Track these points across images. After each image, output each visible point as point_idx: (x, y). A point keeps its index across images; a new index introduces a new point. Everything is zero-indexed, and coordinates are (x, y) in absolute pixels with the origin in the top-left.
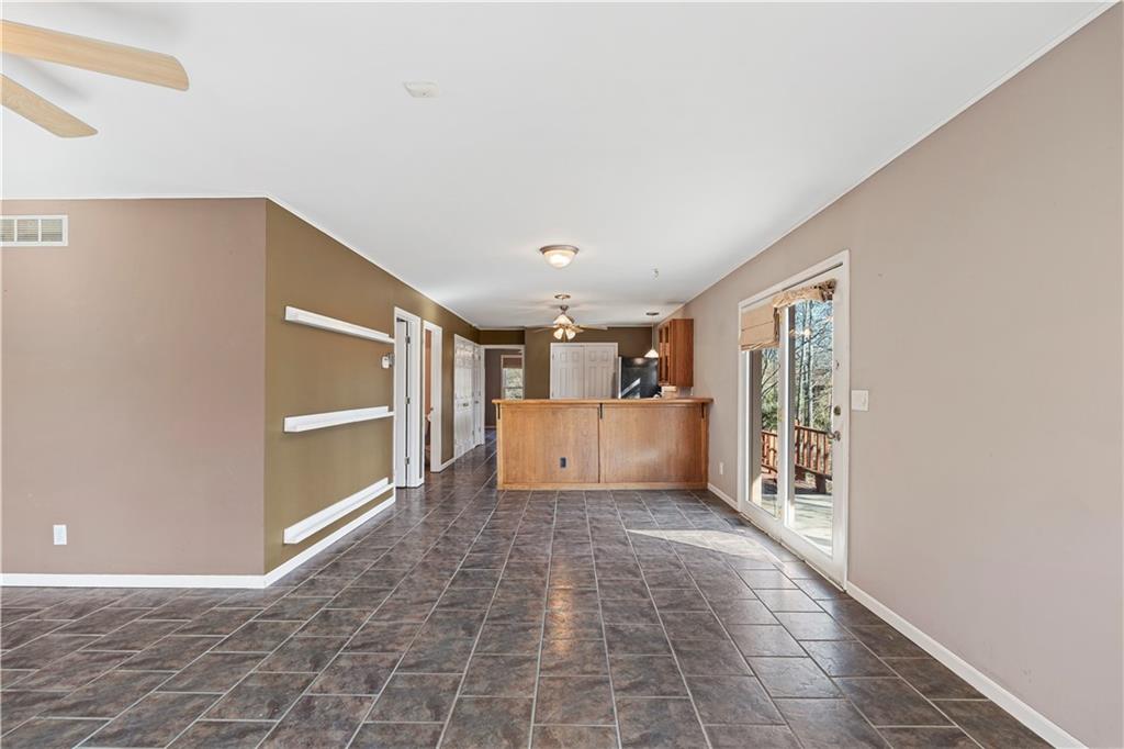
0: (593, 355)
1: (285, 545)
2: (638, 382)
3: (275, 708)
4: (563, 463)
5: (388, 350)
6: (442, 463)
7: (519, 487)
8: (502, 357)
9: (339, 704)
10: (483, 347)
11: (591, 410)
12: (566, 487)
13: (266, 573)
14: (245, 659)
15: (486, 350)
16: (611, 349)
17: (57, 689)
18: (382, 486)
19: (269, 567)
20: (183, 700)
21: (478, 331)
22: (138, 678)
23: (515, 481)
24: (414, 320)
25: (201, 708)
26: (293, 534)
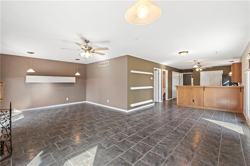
0: (214, 74)
1: (131, 107)
2: (228, 81)
3: (120, 124)
4: (193, 101)
5: (153, 76)
6: (168, 99)
7: (182, 105)
8: (191, 75)
9: (127, 126)
10: (182, 74)
11: (201, 88)
12: (194, 107)
13: (128, 110)
14: (120, 119)
15: (183, 74)
16: (221, 72)
17: (104, 117)
18: (151, 101)
19: (128, 109)
20: (112, 121)
21: (181, 70)
22: (110, 118)
23: (181, 104)
24: (160, 70)
25: (114, 122)
26: (132, 105)
